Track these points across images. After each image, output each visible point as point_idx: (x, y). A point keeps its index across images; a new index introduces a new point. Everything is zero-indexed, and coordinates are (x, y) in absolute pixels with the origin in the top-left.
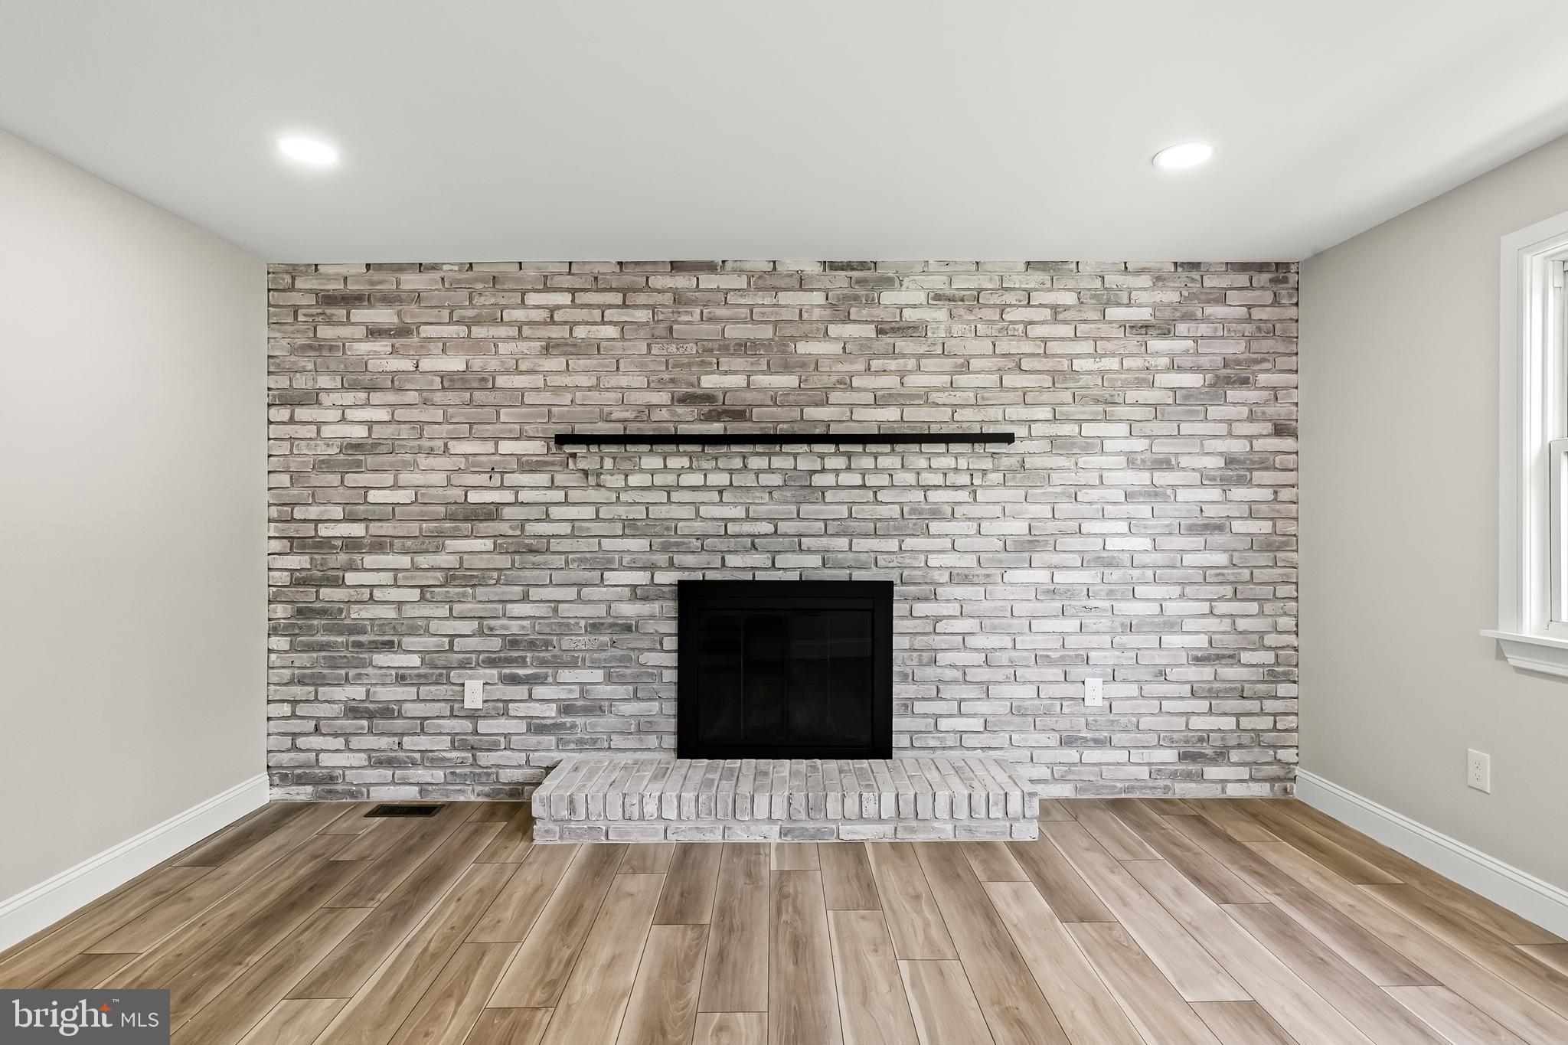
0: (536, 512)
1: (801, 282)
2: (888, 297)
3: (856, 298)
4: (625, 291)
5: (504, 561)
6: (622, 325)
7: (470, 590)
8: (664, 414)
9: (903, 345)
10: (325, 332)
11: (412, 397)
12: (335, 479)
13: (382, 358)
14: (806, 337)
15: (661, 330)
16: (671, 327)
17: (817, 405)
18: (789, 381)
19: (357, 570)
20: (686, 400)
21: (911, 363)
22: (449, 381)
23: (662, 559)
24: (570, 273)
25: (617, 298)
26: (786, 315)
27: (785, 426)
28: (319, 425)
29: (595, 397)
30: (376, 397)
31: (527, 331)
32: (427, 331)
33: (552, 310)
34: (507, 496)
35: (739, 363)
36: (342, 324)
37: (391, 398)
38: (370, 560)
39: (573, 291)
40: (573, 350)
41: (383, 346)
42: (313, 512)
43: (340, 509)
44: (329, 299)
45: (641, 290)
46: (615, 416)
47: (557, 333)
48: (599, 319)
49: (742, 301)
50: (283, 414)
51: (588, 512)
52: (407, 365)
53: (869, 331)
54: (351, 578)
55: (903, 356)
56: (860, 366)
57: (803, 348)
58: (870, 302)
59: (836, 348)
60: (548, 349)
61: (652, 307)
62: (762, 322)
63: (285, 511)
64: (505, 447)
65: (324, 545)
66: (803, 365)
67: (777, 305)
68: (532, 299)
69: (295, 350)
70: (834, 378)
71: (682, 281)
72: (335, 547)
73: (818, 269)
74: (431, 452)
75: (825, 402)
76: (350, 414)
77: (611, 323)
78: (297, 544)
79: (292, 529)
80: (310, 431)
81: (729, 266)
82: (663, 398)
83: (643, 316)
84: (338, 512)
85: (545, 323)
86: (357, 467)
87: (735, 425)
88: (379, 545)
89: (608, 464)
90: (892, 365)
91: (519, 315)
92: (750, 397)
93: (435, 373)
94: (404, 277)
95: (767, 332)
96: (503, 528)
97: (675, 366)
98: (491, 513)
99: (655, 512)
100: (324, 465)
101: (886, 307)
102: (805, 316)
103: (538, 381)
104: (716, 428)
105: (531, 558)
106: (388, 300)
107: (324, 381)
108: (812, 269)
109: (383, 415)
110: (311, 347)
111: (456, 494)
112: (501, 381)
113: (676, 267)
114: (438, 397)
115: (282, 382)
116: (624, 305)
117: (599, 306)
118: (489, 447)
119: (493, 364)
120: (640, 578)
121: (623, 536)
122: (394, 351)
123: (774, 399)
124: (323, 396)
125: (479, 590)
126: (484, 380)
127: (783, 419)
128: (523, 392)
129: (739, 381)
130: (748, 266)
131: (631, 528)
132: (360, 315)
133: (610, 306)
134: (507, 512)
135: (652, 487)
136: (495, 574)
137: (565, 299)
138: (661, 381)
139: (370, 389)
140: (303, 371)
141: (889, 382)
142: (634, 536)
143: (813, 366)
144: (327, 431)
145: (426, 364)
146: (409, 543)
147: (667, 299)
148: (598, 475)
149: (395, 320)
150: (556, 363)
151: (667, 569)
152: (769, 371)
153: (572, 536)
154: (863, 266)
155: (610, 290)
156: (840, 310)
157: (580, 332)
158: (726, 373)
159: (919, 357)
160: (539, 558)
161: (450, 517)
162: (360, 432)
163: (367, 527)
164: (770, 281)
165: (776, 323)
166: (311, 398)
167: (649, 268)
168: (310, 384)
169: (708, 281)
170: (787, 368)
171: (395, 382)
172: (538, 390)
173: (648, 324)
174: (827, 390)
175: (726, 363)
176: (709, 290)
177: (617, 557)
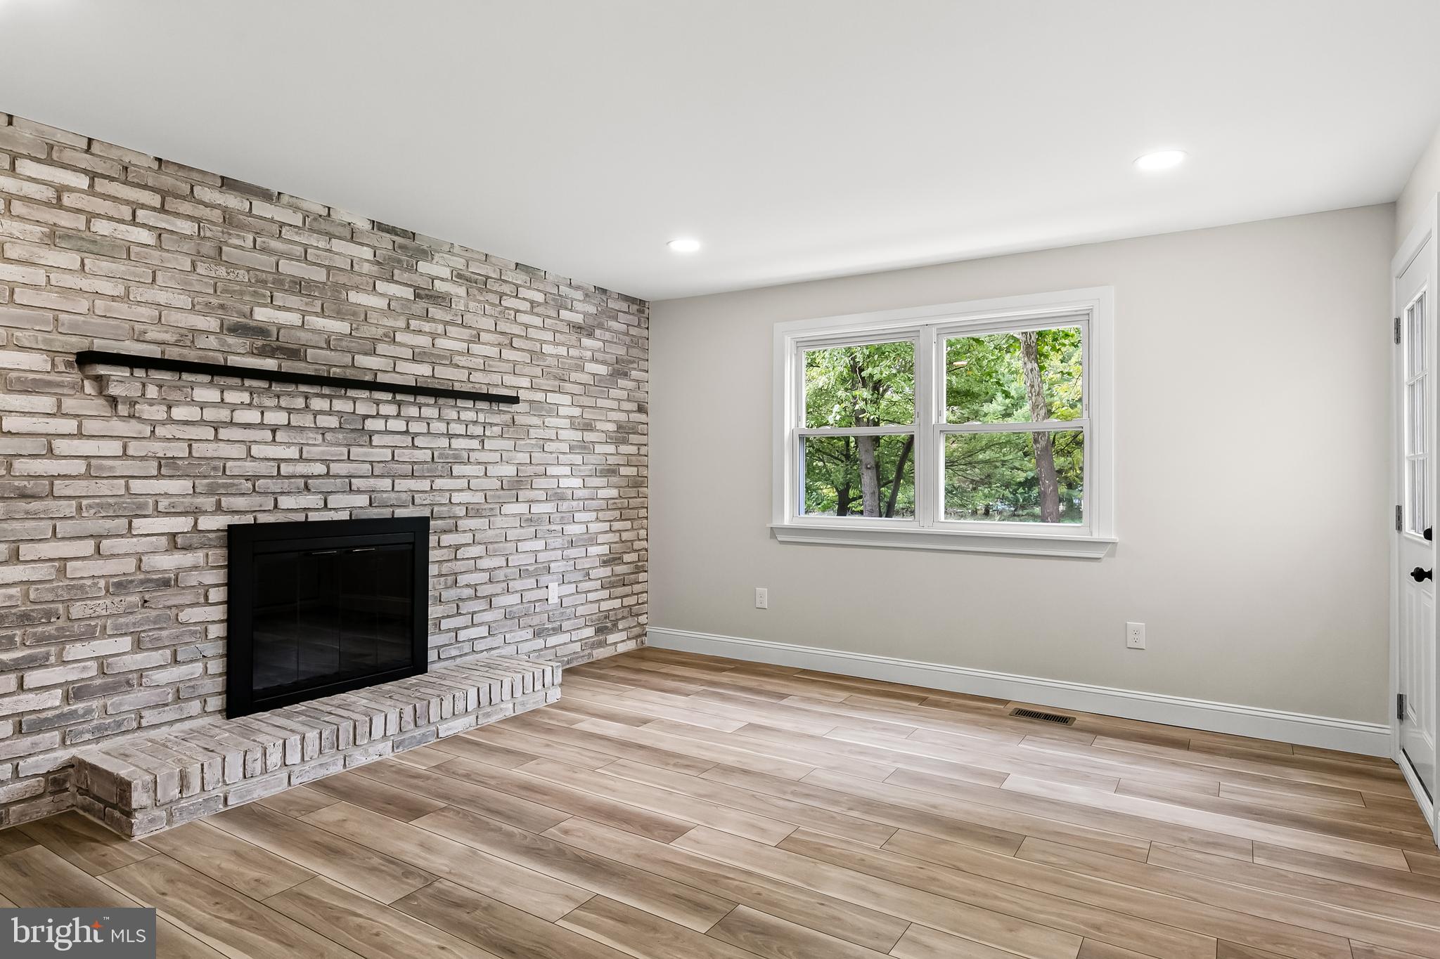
0: (31, 446)
1: (352, 235)
2: (423, 267)
3: (399, 261)
4: (164, 194)
6: (160, 233)
8: (212, 342)
9: (435, 312)
14: (357, 288)
15: (208, 248)
16: (221, 248)
17: (366, 354)
18: (342, 327)
20: (235, 330)
21: (440, 329)
23: (208, 502)
24: (88, 151)
25: (155, 200)
26: (338, 262)
27: (338, 370)
29: (122, 310)
31: (19, 208)
33: (60, 190)
35: (294, 301)
39: (93, 176)
40: (92, 247)
45: (184, 198)
46: (149, 336)
47: (66, 221)
48: (128, 218)
49: (297, 239)
51: (114, 448)
53: (408, 293)
55: (434, 320)
56: (401, 323)
57: (354, 297)
58: (412, 269)
59: (381, 303)
60: (54, 238)
61: (198, 220)
62: (315, 264)
66: (354, 314)
67: (329, 251)
68: (27, 168)
70: (381, 331)
71: (233, 201)
73: (368, 226)
75: (374, 353)
77: (144, 226)
81: (285, 199)
82: (212, 324)
83: (188, 228)
85: (48, 204)
87: (289, 363)
89: (152, 392)
90: (427, 327)
91: (7, 184)
92: (304, 336)
95: (320, 275)
97: (225, 291)
99: (199, 450)
101: (421, 274)
102: (356, 268)
104: (270, 364)
105: (22, 505)
108: (362, 225)
113: (227, 183)
116: (162, 209)
117: (128, 202)
120: (182, 524)
121: (159, 476)
123: (328, 342)
127: (336, 364)
128: (12, 286)
129: (293, 318)
130: (305, 206)
131: (166, 467)
133: (143, 206)
135: (202, 422)
137: (81, 182)
138: (208, 304)
141: (424, 341)
142: (171, 477)
143: (363, 317)
147: (216, 215)
148: (133, 403)
150: (64, 259)
151: (213, 513)
152: (322, 314)
153: (88, 476)
154: (404, 233)
155: (145, 187)
156: (387, 268)
157: (101, 227)
158: (280, 308)
159: (446, 323)
160: (36, 506)
164: (324, 226)
165: (329, 269)
167: (195, 176)
169: (262, 209)
170: (339, 315)
172: (36, 287)
173: (190, 237)
174: (375, 341)
175: (280, 298)
176: (264, 219)
177: (151, 501)
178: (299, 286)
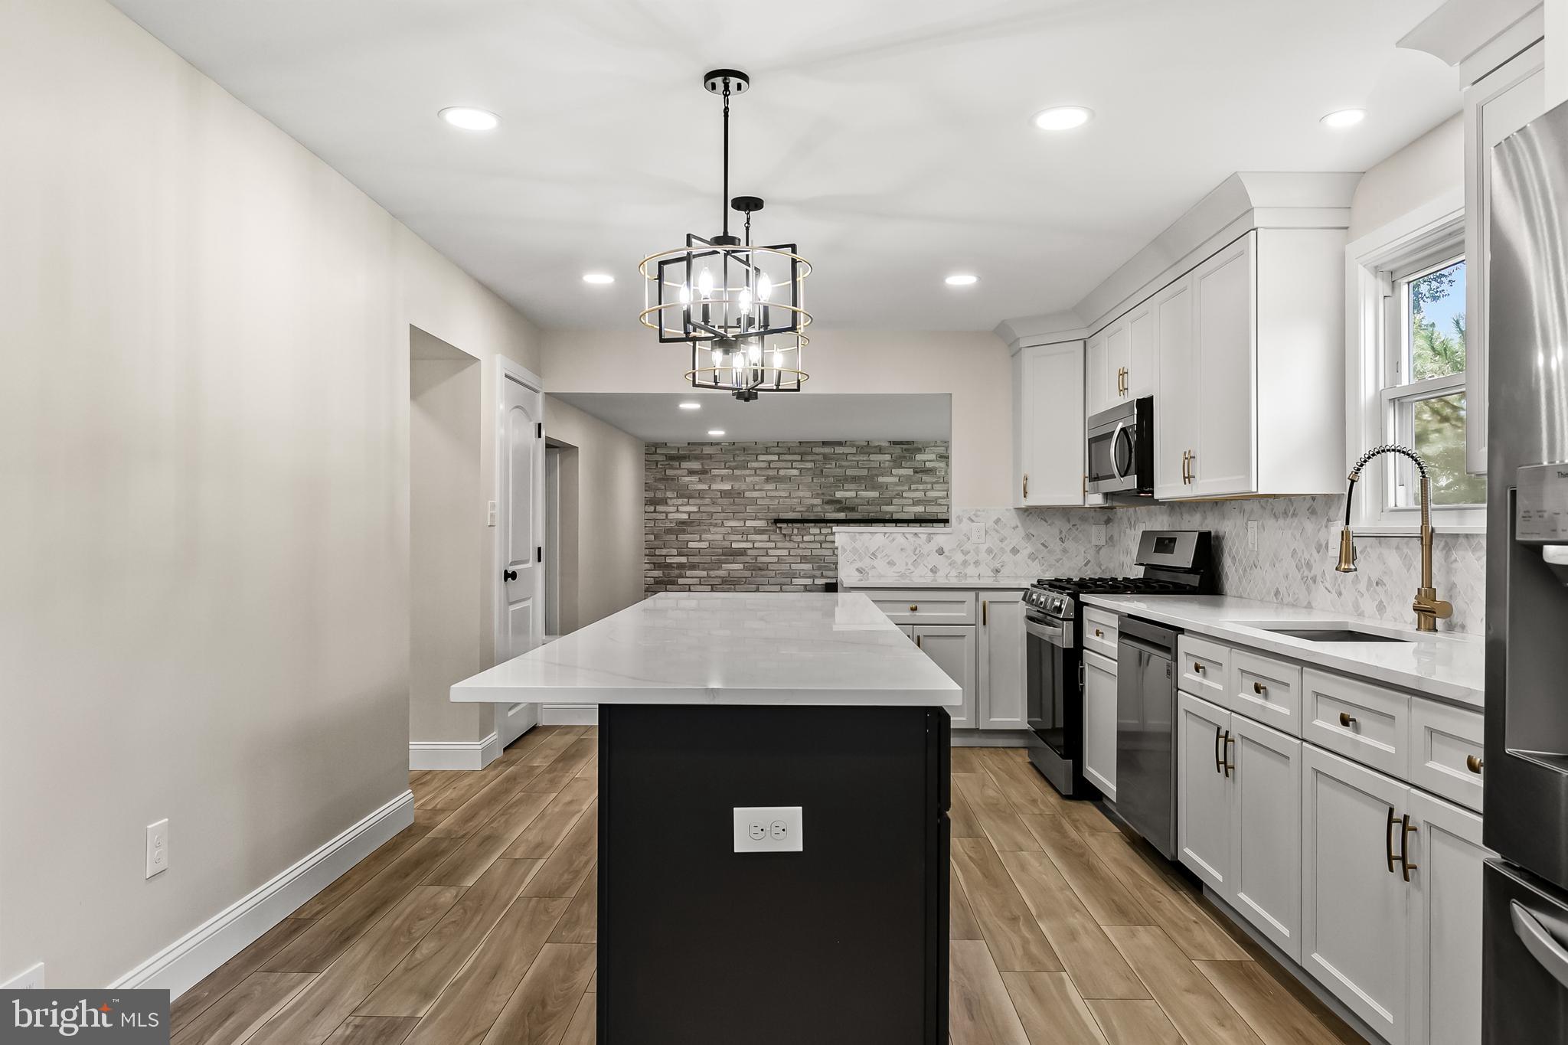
0: (762, 552)
1: (880, 450)
2: (919, 457)
3: (905, 457)
4: (802, 454)
5: (747, 574)
6: (800, 470)
7: (733, 587)
8: (819, 509)
9: (925, 478)
10: (669, 472)
11: (707, 501)
12: (673, 537)
13: (694, 483)
14: (882, 475)
15: (818, 471)
16: (822, 470)
17: (887, 505)
18: (874, 494)
19: (683, 577)
20: (829, 503)
21: (929, 486)
22: (724, 494)
23: (818, 573)
24: (778, 446)
25: (798, 457)
26: (873, 465)
27: (873, 514)
28: (667, 513)
29: (788, 502)
30: (692, 501)
31: (758, 472)
32: (715, 472)
33: (770, 462)
34: (750, 545)
35: (852, 486)
36: (677, 469)
37: (698, 501)
38: (689, 573)
39: (779, 454)
40: (779, 480)
41: (695, 478)
42: (664, 552)
43: (676, 550)
44: (671, 458)
45: (809, 454)
46: (797, 510)
47: (771, 473)
48: (790, 466)
49: (854, 459)
50: (652, 509)
51: (785, 552)
52: (705, 487)
53: (910, 472)
54: (681, 581)
55: (926, 483)
56: (906, 488)
57: (881, 479)
58: (911, 459)
59: (896, 480)
60: (768, 479)
61: (814, 461)
62: (862, 468)
63: (651, 551)
64: (749, 523)
65: (669, 566)
66: (881, 487)
67: (869, 460)
68: (761, 458)
69: (656, 480)
70: (894, 493)
71: (827, 450)
72: (673, 567)
73: (888, 444)
74: (716, 525)
75: (891, 504)
76: (681, 509)
77: (796, 468)
78: (657, 566)
79: (655, 559)
80: (663, 516)
81: (848, 443)
82: (818, 501)
83: (810, 465)
84: (675, 552)
85: (766, 468)
86: (684, 532)
87: (851, 514)
88: (693, 567)
89: (795, 531)
90: (921, 487)
91: (755, 465)
92: (857, 501)
93: (717, 491)
94: (705, 448)
95: (865, 472)
96: (748, 559)
97: (824, 487)
98: (742, 552)
99: (815, 552)
100: (669, 531)
101: (918, 461)
102: (882, 465)
103: (764, 494)
104: (842, 516)
105: (760, 572)
106: (697, 458)
107: (669, 494)
108: (885, 444)
109: (695, 509)
110: (663, 479)
111: (726, 544)
112: (747, 494)
113: (825, 443)
114: (720, 501)
115: (651, 494)
116: (802, 461)
117: (790, 461)
118: (741, 523)
119: (744, 487)
120: (809, 581)
121: (801, 563)
122: (700, 481)
123: (868, 502)
124: (669, 501)
125: (737, 586)
126: (740, 493)
127: (872, 511)
128: (757, 499)
129: (852, 494)
130: (857, 443)
131: (804, 559)
132: (685, 465)
133: (795, 461)
134: (749, 552)
135: (814, 541)
136: (744, 580)
137: (776, 458)
138: (818, 494)
139: (690, 497)
140: (659, 489)
141: (919, 495)
142: (805, 563)
143: (885, 487)
144: (671, 516)
145: (714, 487)
146: (706, 565)
147: (820, 457)
148: (791, 536)
149: (700, 467)
150: (771, 486)
151: (820, 577)
152: (866, 490)
153: (778, 562)
154: (908, 443)
155: (795, 454)
156: (897, 462)
157: (782, 472)
158: (847, 491)
159: (933, 483)
160: (763, 573)
161: (724, 555)
162: (685, 516)
163: (688, 559)
164: (866, 450)
165: (869, 469)
166: (664, 501)
167: (813, 445)
168: (663, 495)
169: (839, 450)
170: (873, 489)
171: (700, 494)
172: (763, 498)
173: (812, 468)
174: (892, 498)
175: (847, 486)
176: (839, 454)
177: (798, 572)
178: (855, 479)
